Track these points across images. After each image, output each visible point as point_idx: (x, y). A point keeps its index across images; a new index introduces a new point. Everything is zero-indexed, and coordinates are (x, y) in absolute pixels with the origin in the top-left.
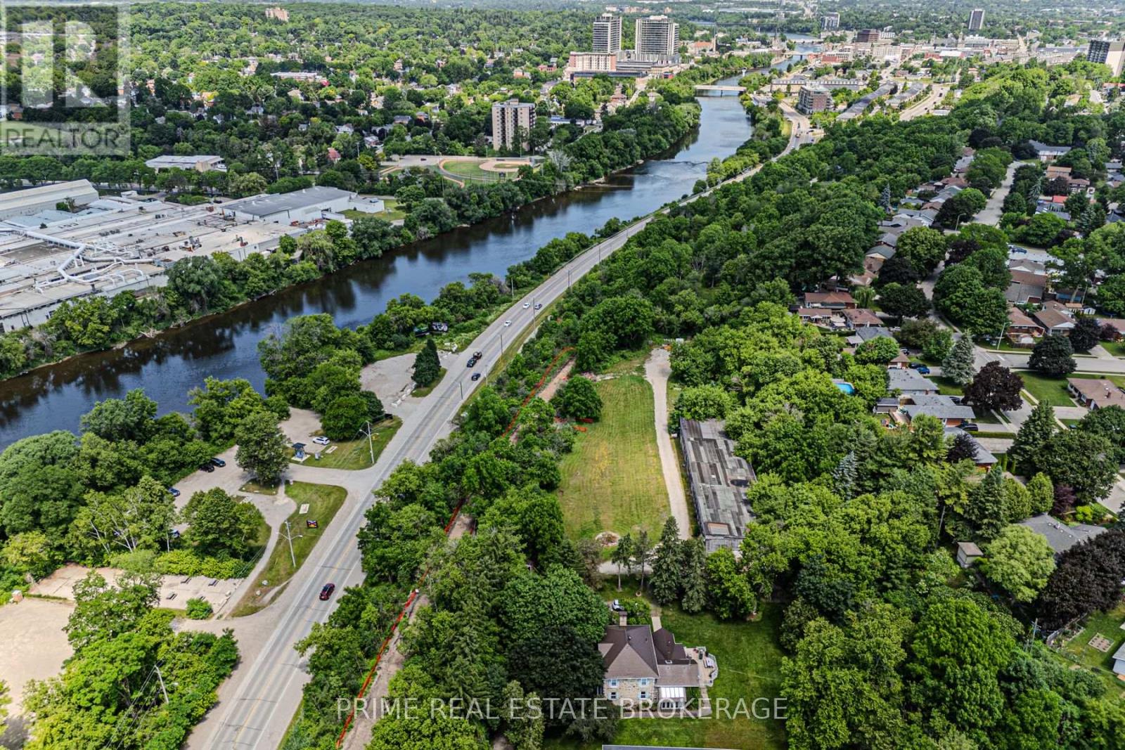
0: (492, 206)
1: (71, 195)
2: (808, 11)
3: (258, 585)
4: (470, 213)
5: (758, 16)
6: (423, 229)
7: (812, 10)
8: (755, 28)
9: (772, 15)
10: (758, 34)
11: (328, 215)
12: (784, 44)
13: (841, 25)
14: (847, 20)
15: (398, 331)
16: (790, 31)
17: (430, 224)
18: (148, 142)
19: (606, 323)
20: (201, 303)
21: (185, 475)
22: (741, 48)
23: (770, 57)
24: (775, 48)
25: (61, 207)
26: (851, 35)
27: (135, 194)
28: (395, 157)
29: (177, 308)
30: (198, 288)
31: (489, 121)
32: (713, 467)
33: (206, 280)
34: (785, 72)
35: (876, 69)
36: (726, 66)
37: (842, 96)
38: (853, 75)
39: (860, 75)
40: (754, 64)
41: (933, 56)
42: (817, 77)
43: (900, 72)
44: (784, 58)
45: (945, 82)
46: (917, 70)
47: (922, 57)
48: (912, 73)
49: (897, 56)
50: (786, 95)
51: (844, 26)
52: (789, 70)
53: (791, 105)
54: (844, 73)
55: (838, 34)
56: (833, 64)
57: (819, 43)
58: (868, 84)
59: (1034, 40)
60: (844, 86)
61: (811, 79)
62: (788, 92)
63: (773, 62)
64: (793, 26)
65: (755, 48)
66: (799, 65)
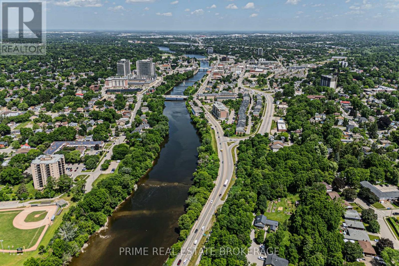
2: (200, 44)
5: (184, 46)
7: (202, 43)
8: (183, 52)
9: (189, 46)
10: (185, 56)
12: (196, 63)
14: (215, 49)
16: (197, 54)
22: (181, 67)
23: (193, 71)
24: (193, 67)
26: (219, 57)
34: (200, 82)
35: (236, 81)
36: (176, 80)
37: (230, 104)
38: (229, 88)
39: (232, 87)
40: (187, 76)
41: (253, 71)
42: (215, 87)
43: (245, 82)
44: (198, 71)
45: (266, 90)
46: (252, 81)
47: (249, 71)
48: (250, 83)
49: (241, 72)
50: (205, 103)
51: (215, 52)
52: (202, 81)
53: (209, 110)
54: (224, 84)
55: (214, 56)
56: (218, 76)
57: (208, 60)
58: (238, 95)
59: (283, 61)
60: (228, 96)
61: (212, 89)
62: (206, 99)
63: (194, 73)
64: (197, 51)
65: (187, 66)
66: (205, 77)
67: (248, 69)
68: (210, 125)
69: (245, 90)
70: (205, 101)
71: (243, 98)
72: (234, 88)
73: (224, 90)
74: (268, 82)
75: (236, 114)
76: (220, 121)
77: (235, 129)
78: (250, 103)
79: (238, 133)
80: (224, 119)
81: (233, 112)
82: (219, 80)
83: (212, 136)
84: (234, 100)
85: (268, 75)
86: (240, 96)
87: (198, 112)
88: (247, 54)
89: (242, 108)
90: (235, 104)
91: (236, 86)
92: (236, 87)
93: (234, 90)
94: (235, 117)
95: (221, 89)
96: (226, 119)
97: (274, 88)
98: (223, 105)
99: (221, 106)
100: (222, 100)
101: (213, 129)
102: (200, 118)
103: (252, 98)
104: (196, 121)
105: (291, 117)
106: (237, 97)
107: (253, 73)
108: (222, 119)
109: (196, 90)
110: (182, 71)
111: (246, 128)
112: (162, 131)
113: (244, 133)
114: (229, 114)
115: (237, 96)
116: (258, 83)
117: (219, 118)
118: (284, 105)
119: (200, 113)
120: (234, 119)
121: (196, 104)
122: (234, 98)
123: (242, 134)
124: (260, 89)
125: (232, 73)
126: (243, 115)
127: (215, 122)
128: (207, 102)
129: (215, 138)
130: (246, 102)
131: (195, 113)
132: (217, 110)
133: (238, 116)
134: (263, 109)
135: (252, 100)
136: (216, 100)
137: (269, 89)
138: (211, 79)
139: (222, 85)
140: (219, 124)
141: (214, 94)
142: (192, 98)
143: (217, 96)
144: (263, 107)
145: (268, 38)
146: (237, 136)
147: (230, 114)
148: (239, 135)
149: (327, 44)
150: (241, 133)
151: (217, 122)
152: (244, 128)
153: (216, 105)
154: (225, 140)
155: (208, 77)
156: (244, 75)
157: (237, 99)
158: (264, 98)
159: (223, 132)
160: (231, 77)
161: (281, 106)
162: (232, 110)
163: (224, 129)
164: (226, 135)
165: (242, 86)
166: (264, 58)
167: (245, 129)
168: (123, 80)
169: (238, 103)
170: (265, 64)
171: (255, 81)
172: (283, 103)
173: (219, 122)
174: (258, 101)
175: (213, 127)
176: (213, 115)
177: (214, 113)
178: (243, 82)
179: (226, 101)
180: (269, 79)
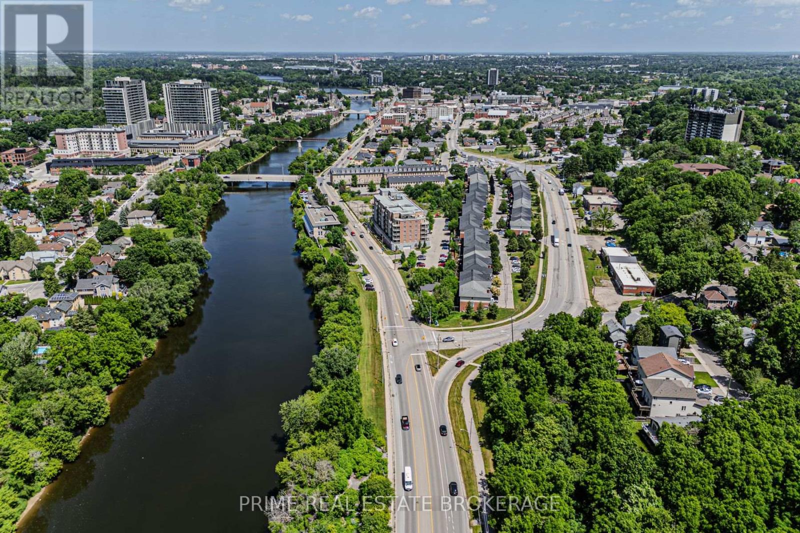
2: (355, 69)
5: (316, 72)
7: (358, 67)
8: (314, 83)
9: (327, 72)
10: (316, 90)
12: (340, 102)
13: (384, 80)
14: (387, 76)
16: (345, 86)
22: (299, 108)
23: (328, 118)
24: (332, 108)
26: (397, 90)
34: (345, 141)
35: (442, 137)
36: (278, 135)
37: (429, 196)
38: (425, 152)
39: (431, 150)
40: (312, 129)
41: (482, 116)
42: (384, 152)
43: (467, 139)
44: (342, 117)
45: (528, 157)
46: (484, 137)
47: (472, 116)
48: (481, 141)
49: (451, 117)
50: (353, 195)
51: (387, 81)
52: (350, 139)
53: (361, 217)
54: (410, 143)
55: (385, 89)
56: (393, 127)
57: (371, 97)
58: (451, 170)
59: (551, 95)
60: (422, 174)
61: (377, 157)
62: (354, 185)
63: (332, 123)
64: (346, 81)
65: (313, 107)
66: (359, 129)
67: (468, 111)
68: (361, 270)
69: (470, 159)
70: (352, 189)
71: (466, 180)
72: (437, 153)
73: (408, 158)
74: (529, 139)
75: (454, 229)
76: (399, 257)
77: (456, 287)
78: (493, 192)
79: (469, 308)
80: (413, 249)
81: (440, 222)
82: (396, 135)
83: (365, 321)
84: (442, 184)
85: (522, 121)
86: (458, 172)
87: (324, 223)
88: (461, 84)
89: (471, 210)
90: (447, 198)
91: (443, 148)
92: (443, 151)
93: (438, 159)
94: (447, 238)
95: (401, 157)
96: (418, 247)
97: (550, 152)
98: (406, 200)
99: (400, 203)
100: (403, 186)
101: (369, 288)
102: (326, 245)
103: (495, 179)
104: (310, 256)
105: (652, 235)
106: (449, 178)
107: (483, 119)
108: (406, 247)
109: (330, 160)
110: (298, 115)
111: (497, 284)
112: (154, 307)
113: (493, 308)
114: (427, 229)
115: (449, 174)
116: (501, 140)
117: (394, 245)
118: (603, 197)
119: (329, 227)
120: (444, 245)
121: (320, 200)
122: (441, 178)
123: (486, 311)
124: (512, 154)
125: (431, 119)
126: (478, 231)
127: (382, 260)
128: (359, 193)
129: (375, 330)
130: (478, 190)
131: (312, 227)
132: (389, 216)
133: (458, 234)
134: (539, 211)
135: (496, 184)
136: (384, 184)
137: (537, 155)
138: (375, 133)
139: (404, 149)
140: (395, 268)
141: (379, 168)
142: (311, 183)
143: (390, 173)
144: (537, 203)
145: (501, 60)
146: (465, 317)
147: (431, 228)
148: (473, 314)
149: (630, 69)
150: (480, 307)
151: (388, 259)
152: (489, 283)
153: (384, 200)
154: (418, 340)
155: (366, 130)
156: (461, 124)
157: (451, 181)
158: (530, 178)
159: (409, 302)
160: (428, 128)
161: (592, 199)
162: (438, 216)
163: (413, 287)
164: (419, 317)
165: (460, 149)
166: (503, 91)
167: (494, 288)
168: (110, 132)
169: (453, 193)
170: (506, 101)
171: (491, 136)
172: (594, 189)
173: (393, 257)
174: (514, 186)
175: (372, 279)
176: (374, 232)
177: (377, 228)
178: (461, 140)
179: (417, 187)
180: (529, 131)
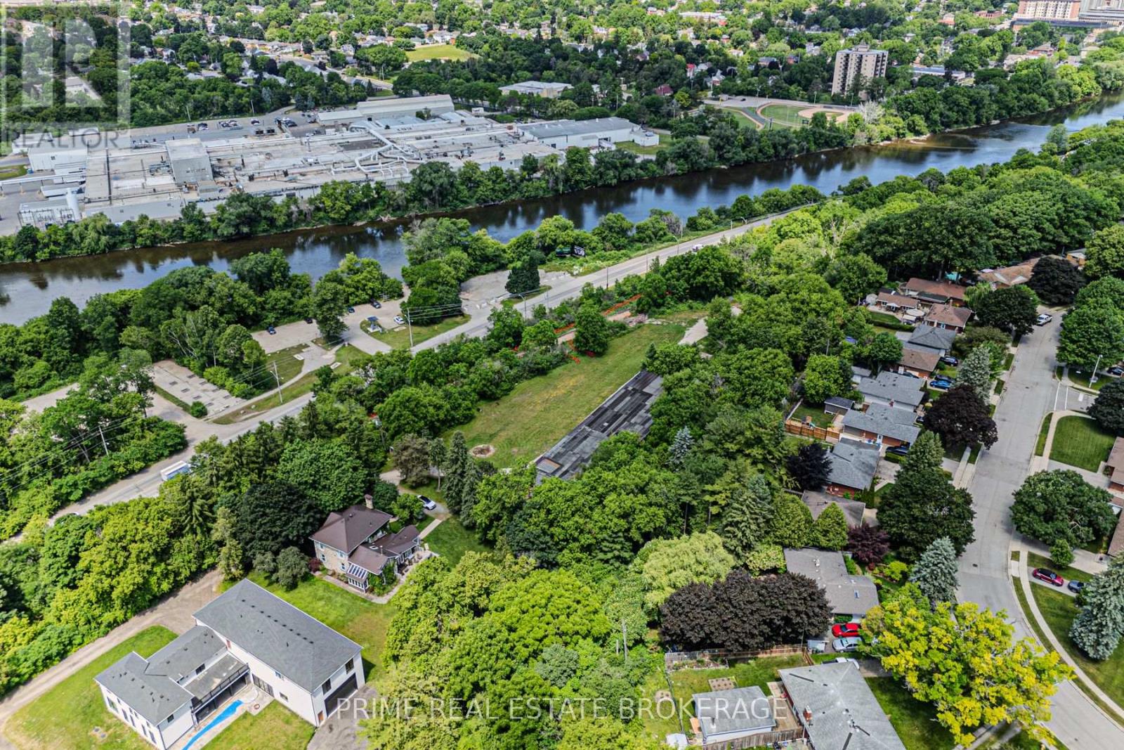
0: (760, 151)
1: (430, 106)
3: (249, 407)
4: (730, 155)
6: (670, 165)
11: (605, 144)
15: (538, 248)
17: (682, 161)
18: (526, 69)
19: (679, 270)
20: (433, 200)
21: (290, 322)
25: (420, 115)
27: (481, 110)
28: (724, 97)
29: (413, 201)
30: (430, 188)
31: (830, 69)
32: (617, 416)
33: (438, 182)
